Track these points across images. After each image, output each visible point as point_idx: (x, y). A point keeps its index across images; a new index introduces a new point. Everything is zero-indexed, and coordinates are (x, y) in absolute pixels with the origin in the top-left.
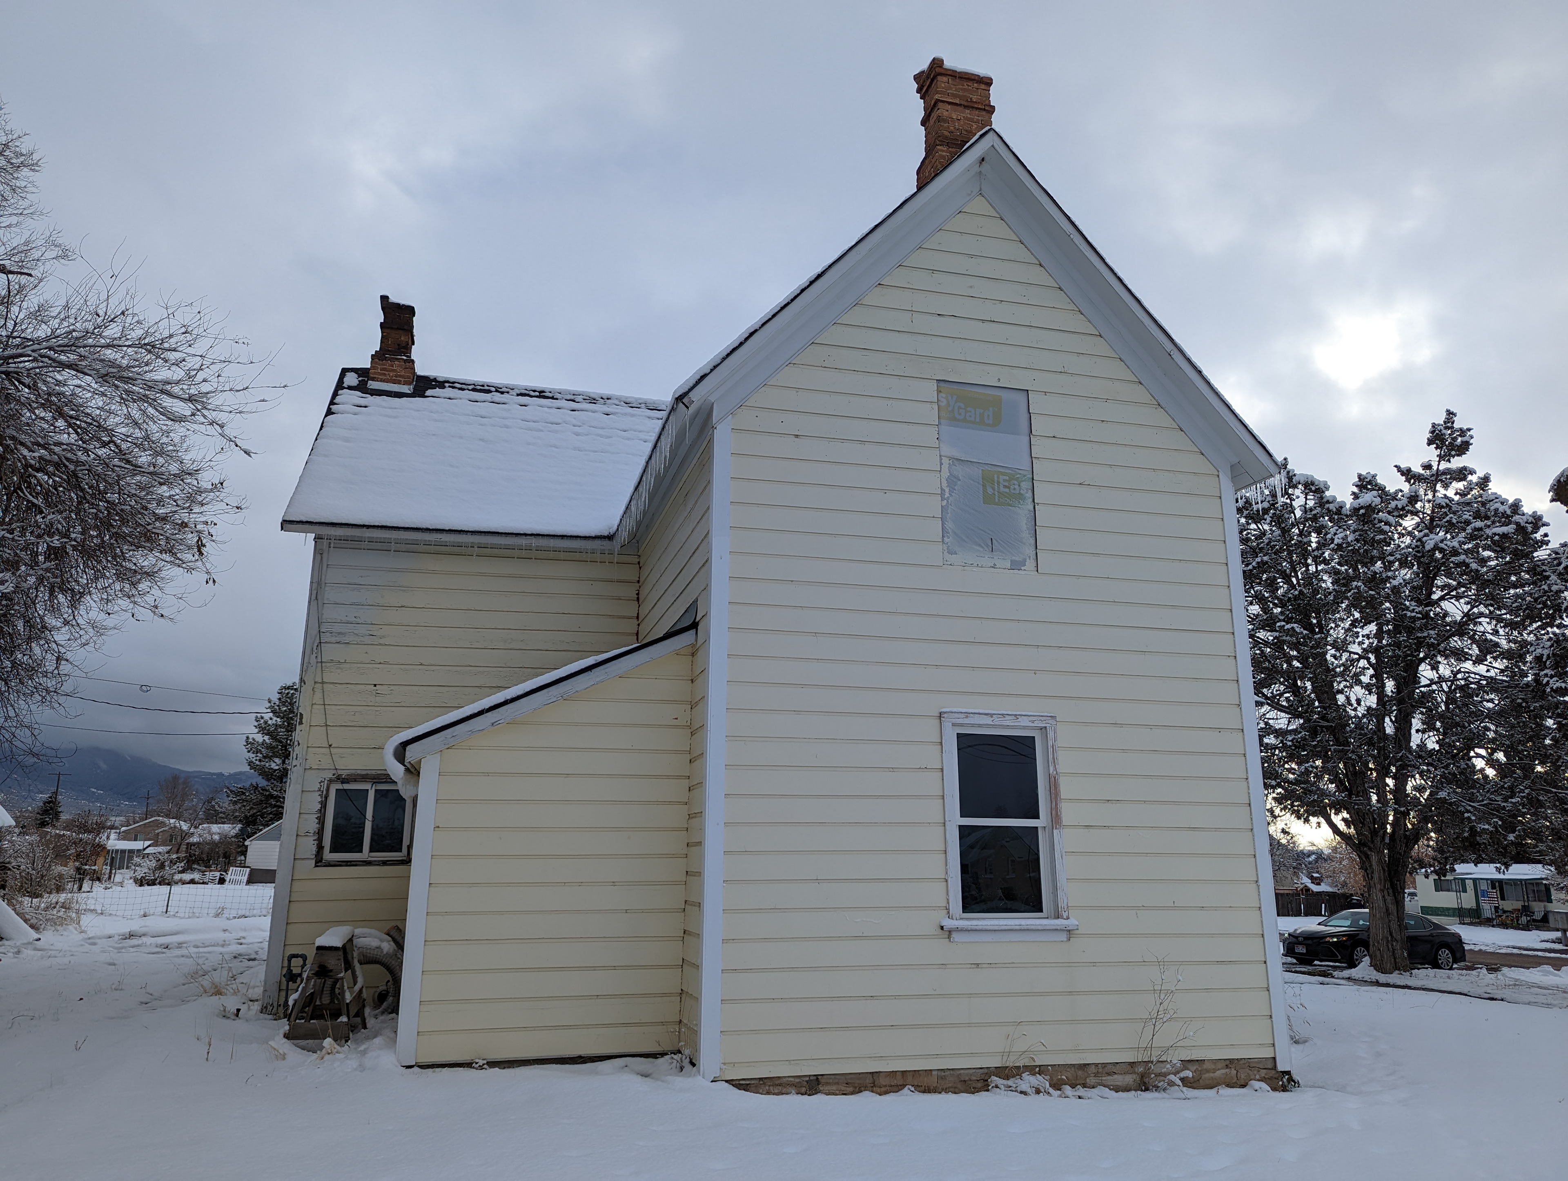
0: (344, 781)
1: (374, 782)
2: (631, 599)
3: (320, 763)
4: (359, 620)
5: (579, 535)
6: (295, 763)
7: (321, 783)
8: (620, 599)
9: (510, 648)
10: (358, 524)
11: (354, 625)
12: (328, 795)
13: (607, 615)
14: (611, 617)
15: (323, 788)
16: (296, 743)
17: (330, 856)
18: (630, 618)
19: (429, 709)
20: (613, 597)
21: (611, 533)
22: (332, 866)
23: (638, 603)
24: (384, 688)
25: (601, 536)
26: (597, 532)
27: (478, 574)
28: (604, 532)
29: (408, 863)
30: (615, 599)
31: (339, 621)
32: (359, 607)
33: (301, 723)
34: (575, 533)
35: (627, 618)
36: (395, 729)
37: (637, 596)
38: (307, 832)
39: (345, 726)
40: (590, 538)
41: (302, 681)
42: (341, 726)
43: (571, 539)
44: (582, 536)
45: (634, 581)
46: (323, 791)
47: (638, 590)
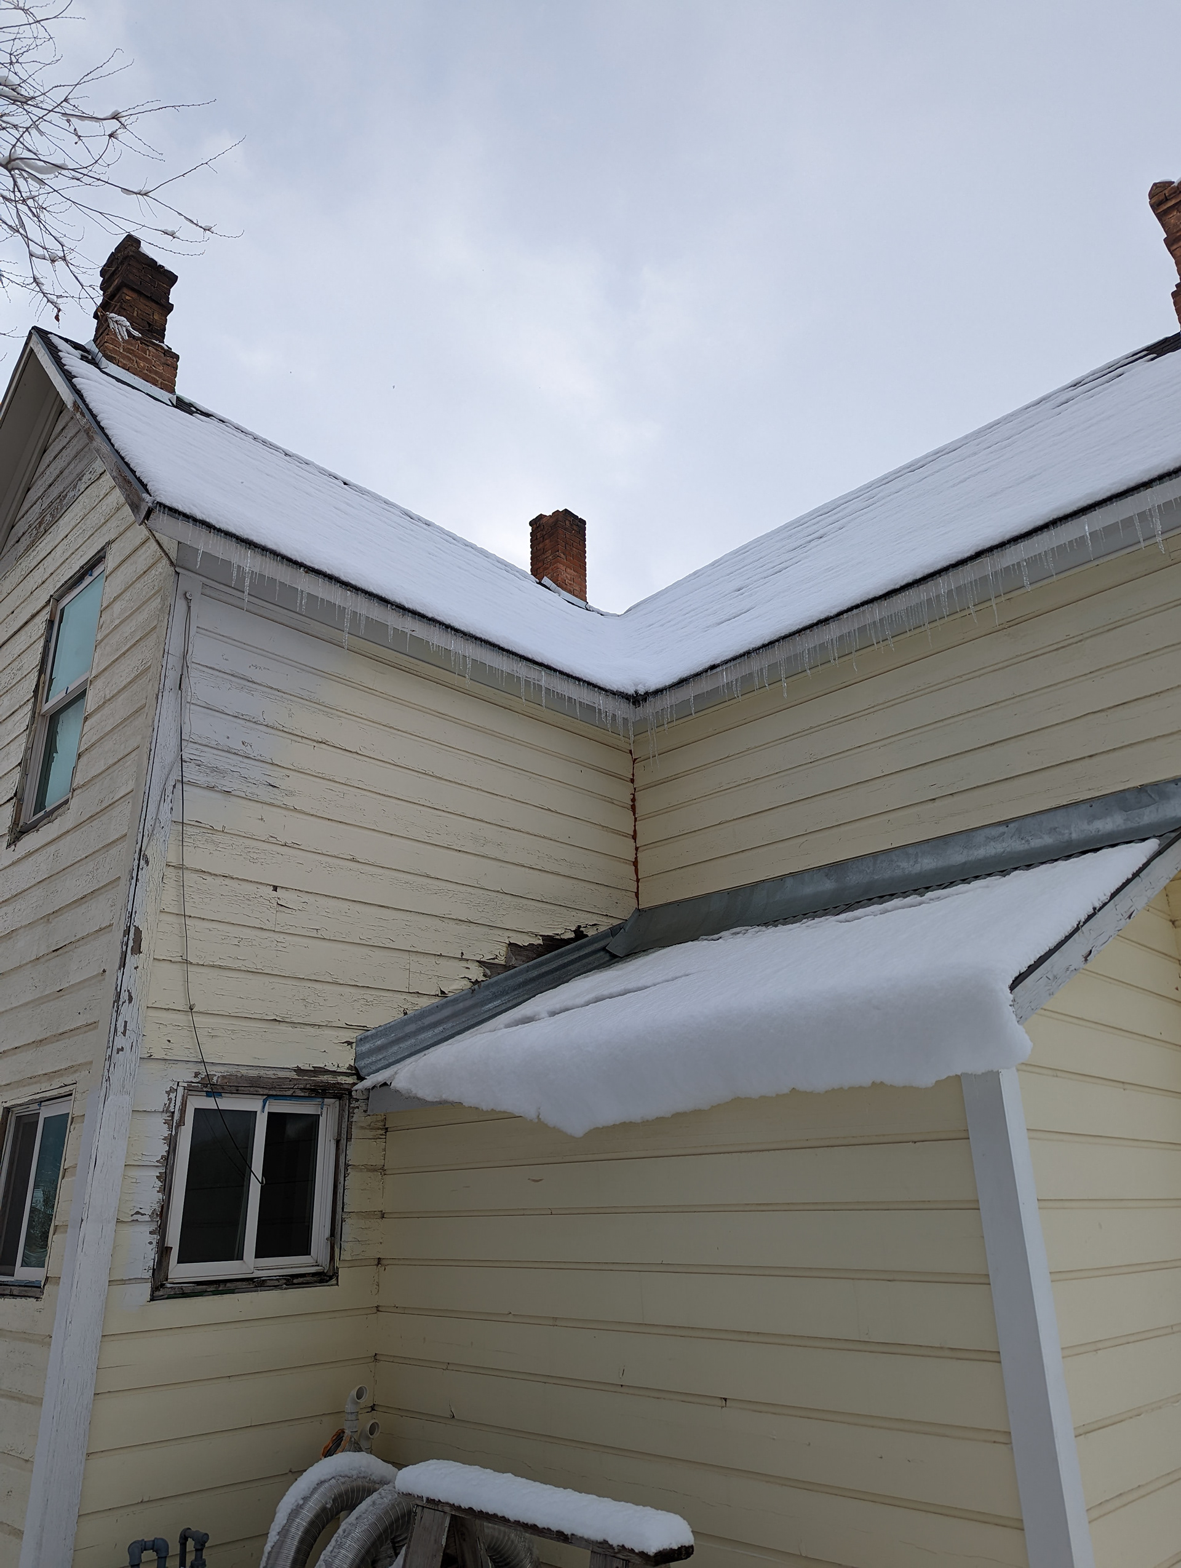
0: (213, 1090)
1: (269, 1096)
2: (626, 805)
3: (170, 1045)
4: (248, 750)
5: (598, 685)
6: (120, 1041)
7: (168, 1093)
8: (613, 803)
9: (482, 854)
10: (293, 558)
11: (241, 759)
12: (181, 1122)
13: (600, 825)
14: (605, 829)
15: (172, 1105)
16: (124, 996)
17: (180, 1272)
18: (625, 836)
19: (366, 950)
20: (606, 798)
21: (642, 691)
22: (184, 1295)
23: (634, 814)
24: (292, 895)
25: (623, 693)
26: (620, 686)
27: (437, 714)
28: (629, 687)
29: (331, 1278)
30: (608, 801)
31: (213, 744)
32: (248, 724)
33: (137, 950)
34: (594, 680)
35: (623, 835)
36: (309, 984)
37: (632, 804)
38: (138, 1213)
39: (220, 967)
40: (611, 693)
41: (142, 857)
42: (213, 966)
43: (587, 688)
44: (602, 686)
45: (628, 780)
46: (173, 1112)
47: (634, 795)
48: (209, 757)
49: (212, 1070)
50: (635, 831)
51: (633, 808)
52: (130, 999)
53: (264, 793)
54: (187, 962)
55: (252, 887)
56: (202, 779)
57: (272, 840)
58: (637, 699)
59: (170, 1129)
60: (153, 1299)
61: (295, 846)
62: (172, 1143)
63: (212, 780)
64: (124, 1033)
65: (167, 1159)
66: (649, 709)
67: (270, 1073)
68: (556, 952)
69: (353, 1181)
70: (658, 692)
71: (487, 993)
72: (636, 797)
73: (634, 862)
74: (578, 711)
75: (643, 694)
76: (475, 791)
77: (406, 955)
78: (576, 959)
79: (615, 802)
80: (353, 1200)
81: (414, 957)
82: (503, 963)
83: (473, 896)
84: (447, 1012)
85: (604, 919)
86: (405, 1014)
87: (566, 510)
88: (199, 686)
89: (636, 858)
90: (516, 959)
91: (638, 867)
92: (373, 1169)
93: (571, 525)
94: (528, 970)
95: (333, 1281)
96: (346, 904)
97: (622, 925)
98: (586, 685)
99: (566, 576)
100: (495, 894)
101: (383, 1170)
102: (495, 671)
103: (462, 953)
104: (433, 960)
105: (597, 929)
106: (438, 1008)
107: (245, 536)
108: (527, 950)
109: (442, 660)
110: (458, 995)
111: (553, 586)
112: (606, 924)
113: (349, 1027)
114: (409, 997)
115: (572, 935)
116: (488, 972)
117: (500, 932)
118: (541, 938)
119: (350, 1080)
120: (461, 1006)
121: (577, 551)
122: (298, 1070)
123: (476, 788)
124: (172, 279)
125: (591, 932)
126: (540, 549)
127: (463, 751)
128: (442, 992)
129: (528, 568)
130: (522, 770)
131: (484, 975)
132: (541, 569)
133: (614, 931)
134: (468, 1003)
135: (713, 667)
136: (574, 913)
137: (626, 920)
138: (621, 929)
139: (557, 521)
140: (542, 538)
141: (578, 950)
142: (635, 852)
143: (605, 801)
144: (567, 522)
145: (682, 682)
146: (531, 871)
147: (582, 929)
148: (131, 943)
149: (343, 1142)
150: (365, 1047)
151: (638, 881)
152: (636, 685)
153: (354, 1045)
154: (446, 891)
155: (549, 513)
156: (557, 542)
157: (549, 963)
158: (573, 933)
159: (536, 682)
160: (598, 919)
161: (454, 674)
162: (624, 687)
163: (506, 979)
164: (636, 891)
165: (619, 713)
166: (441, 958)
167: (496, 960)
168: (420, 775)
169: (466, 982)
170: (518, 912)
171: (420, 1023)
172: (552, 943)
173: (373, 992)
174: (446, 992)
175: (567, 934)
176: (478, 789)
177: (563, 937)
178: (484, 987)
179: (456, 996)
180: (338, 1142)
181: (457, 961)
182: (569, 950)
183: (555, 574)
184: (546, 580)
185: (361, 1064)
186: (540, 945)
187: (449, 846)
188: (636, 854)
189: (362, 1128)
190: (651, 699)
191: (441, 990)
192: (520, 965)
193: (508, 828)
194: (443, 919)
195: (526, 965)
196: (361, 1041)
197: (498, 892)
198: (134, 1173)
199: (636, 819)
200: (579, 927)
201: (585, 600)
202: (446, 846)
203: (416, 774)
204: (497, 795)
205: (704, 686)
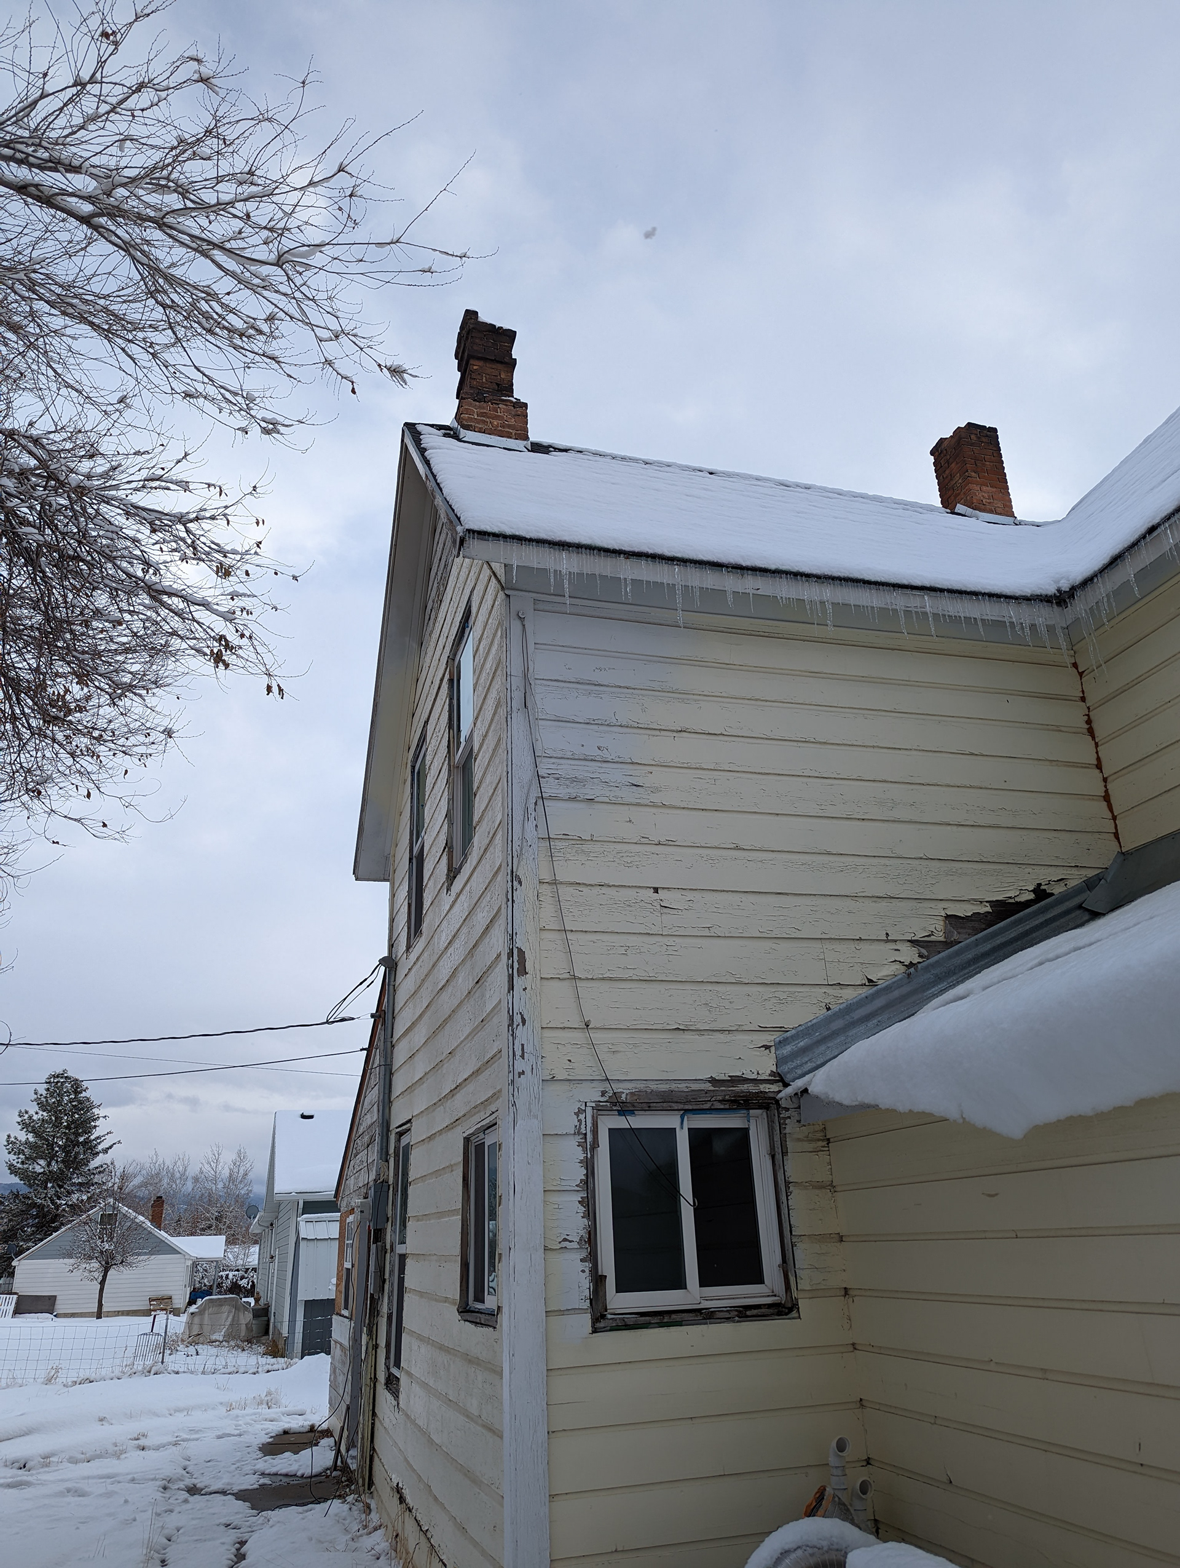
0: (624, 1108)
1: (686, 1111)
2: (1079, 730)
3: (572, 1065)
4: (605, 754)
5: (1004, 593)
6: (520, 1065)
7: (577, 1114)
8: (1060, 731)
9: (893, 819)
10: (610, 547)
11: (599, 764)
12: (595, 1144)
13: (1047, 760)
14: (1054, 763)
15: (583, 1126)
16: (517, 1019)
17: (621, 1302)
18: (1085, 767)
19: (769, 944)
20: (1049, 727)
21: (1065, 586)
22: (627, 1327)
23: (1093, 738)
24: (677, 895)
25: (1041, 595)
26: (1034, 589)
27: (809, 674)
28: (1047, 587)
29: (790, 1310)
30: (1053, 730)
31: (569, 755)
32: (601, 728)
33: (523, 971)
34: (996, 589)
35: (1082, 767)
36: (710, 987)
37: (1087, 726)
38: (565, 1240)
39: (611, 979)
40: (1024, 599)
41: (514, 877)
42: (603, 979)
43: (989, 600)
44: (1009, 594)
45: (1077, 699)
46: (586, 1134)
47: (1088, 715)
48: (566, 769)
49: (618, 1088)
50: (1098, 759)
51: (1091, 732)
52: (524, 1021)
53: (629, 795)
54: (574, 978)
55: (632, 892)
56: (563, 792)
57: (644, 841)
58: (1061, 599)
59: (585, 1150)
60: (595, 1331)
61: (669, 843)
62: (589, 1165)
63: (573, 791)
64: (523, 1057)
65: (587, 1183)
66: (1080, 606)
67: (682, 1086)
68: (1012, 918)
69: (797, 1199)
70: (1088, 582)
71: (928, 976)
72: (1092, 717)
73: (1104, 797)
74: (981, 630)
75: (1068, 590)
76: (871, 750)
77: (818, 944)
78: (1042, 923)
79: (1062, 729)
80: (800, 1222)
81: (828, 945)
82: (942, 939)
83: (889, 868)
84: (879, 1002)
85: (1074, 871)
86: (828, 1009)
87: (969, 423)
88: (546, 700)
89: (1106, 791)
90: (959, 933)
91: (1112, 802)
92: (820, 1186)
93: (979, 438)
94: (977, 943)
95: (794, 1314)
96: (737, 897)
97: (1101, 875)
98: (987, 597)
99: (983, 496)
100: (917, 862)
101: (832, 1187)
102: (864, 609)
103: (887, 934)
104: (852, 945)
105: (1066, 885)
106: (868, 999)
107: (558, 539)
108: (972, 921)
109: (797, 614)
110: (890, 982)
111: (969, 511)
112: (1077, 877)
113: (763, 1030)
114: (829, 990)
115: (1032, 896)
116: (924, 951)
117: (932, 904)
118: (988, 904)
119: (774, 1088)
120: (896, 993)
121: (992, 464)
122: (713, 1081)
123: (871, 746)
124: (511, 335)
125: (1057, 890)
126: (947, 477)
127: (849, 708)
128: (870, 981)
129: (937, 501)
130: (927, 714)
131: (920, 956)
132: (952, 498)
133: (1090, 884)
134: (906, 989)
135: (1152, 529)
136: (1029, 870)
137: (1106, 868)
138: (1101, 880)
139: (960, 438)
140: (946, 464)
141: (1043, 913)
142: (1103, 784)
143: (1048, 730)
144: (973, 436)
145: (1115, 561)
146: (961, 829)
147: (1043, 887)
148: (516, 965)
149: (779, 1157)
150: (786, 1050)
151: (1114, 818)
152: (1057, 582)
153: (773, 1049)
154: (854, 866)
155: (948, 434)
156: (965, 461)
157: (1003, 933)
158: (1032, 893)
159: (919, 610)
160: (1065, 872)
161: (812, 626)
162: (1041, 589)
163: (949, 957)
164: (1114, 831)
165: (1039, 621)
166: (862, 942)
167: (932, 937)
168: (800, 744)
169: (898, 966)
170: (951, 878)
171: (847, 1017)
172: (1004, 910)
173: (786, 989)
174: (875, 980)
175: (1023, 895)
176: (874, 747)
177: (1018, 899)
178: (922, 969)
179: (887, 983)
180: (773, 1157)
181: (882, 943)
182: (1030, 914)
183: (968, 498)
184: (960, 508)
185: (784, 1069)
186: (988, 912)
187: (848, 817)
188: (1106, 786)
189: (799, 1140)
190: (1079, 593)
191: (868, 979)
192: (966, 939)
193: (920, 784)
194: (856, 899)
195: (973, 938)
196: (780, 1044)
197: (921, 858)
198: (555, 1198)
199: (1097, 745)
200: (1039, 885)
201: (1012, 515)
202: (845, 816)
203: (795, 744)
204: (900, 749)
205: (1146, 556)
